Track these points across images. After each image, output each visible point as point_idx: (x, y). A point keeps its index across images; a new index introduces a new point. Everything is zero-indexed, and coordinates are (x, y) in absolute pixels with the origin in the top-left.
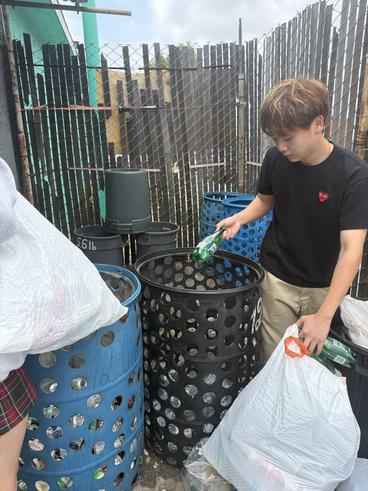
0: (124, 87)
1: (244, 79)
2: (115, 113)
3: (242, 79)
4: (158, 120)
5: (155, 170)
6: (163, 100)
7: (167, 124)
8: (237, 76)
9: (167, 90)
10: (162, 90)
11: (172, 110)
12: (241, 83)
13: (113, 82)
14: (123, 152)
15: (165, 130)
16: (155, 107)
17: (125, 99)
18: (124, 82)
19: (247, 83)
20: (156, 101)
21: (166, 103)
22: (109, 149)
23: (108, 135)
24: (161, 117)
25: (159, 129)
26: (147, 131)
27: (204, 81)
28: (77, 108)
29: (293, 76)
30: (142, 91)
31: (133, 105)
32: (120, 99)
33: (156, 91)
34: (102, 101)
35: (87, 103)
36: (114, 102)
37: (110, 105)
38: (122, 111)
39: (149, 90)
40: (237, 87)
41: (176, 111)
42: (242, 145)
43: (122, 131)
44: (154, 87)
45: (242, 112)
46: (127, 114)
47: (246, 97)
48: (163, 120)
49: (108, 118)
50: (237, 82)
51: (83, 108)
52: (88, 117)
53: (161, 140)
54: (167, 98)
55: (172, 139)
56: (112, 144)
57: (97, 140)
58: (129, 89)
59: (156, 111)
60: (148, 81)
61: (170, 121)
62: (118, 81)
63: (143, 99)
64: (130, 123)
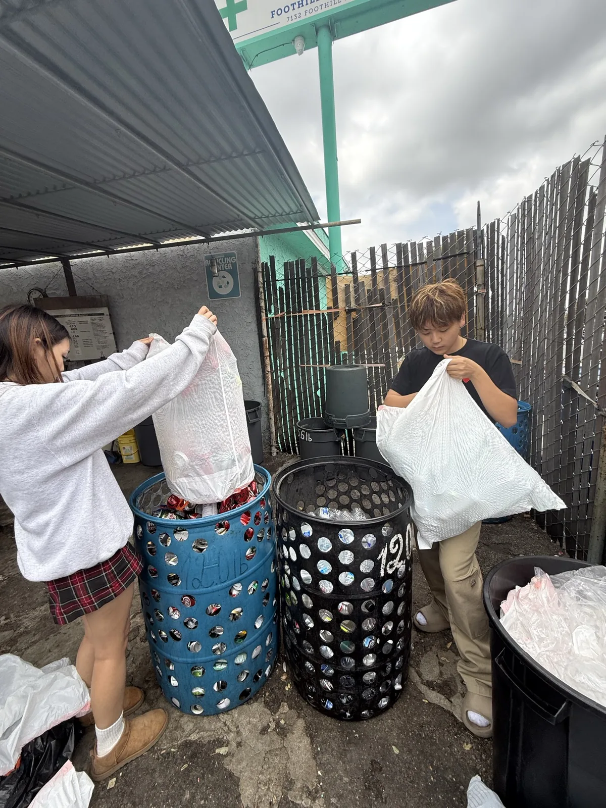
0: (352, 289)
1: (484, 265)
2: (343, 315)
3: (481, 265)
4: (384, 317)
5: (379, 365)
6: (389, 298)
7: (393, 319)
8: (475, 263)
9: (393, 287)
10: (388, 289)
11: (399, 305)
12: (479, 269)
13: (341, 286)
14: (349, 349)
15: (391, 326)
16: (381, 304)
17: (352, 300)
18: (352, 285)
19: (488, 269)
20: (382, 299)
21: (393, 299)
22: (336, 347)
23: (335, 334)
24: (387, 314)
25: (385, 326)
26: (373, 327)
27: (434, 274)
28: (309, 312)
29: (540, 253)
30: (369, 291)
31: (359, 305)
32: (347, 300)
33: (382, 289)
34: (331, 305)
35: (318, 308)
36: (341, 304)
37: (338, 308)
38: (349, 312)
39: (375, 289)
40: (476, 274)
41: (403, 308)
42: (481, 336)
43: (348, 329)
44: (381, 286)
45: (481, 300)
46: (354, 315)
47: (485, 285)
48: (390, 316)
49: (336, 319)
50: (475, 269)
51: (314, 312)
52: (318, 319)
53: (386, 336)
54: (394, 295)
55: (398, 334)
56: (338, 342)
57: (325, 339)
58: (356, 291)
59: (382, 308)
60: (374, 281)
61: (396, 316)
62: (345, 285)
63: (370, 298)
64: (356, 321)
